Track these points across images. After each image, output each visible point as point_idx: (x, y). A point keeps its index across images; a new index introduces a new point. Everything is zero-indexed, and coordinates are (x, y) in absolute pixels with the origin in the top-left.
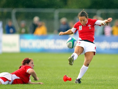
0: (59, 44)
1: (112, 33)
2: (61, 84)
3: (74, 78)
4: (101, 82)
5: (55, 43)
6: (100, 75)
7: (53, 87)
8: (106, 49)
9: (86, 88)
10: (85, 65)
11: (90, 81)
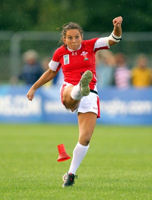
0: (22, 106)
1: (131, 81)
2: (25, 189)
3: (52, 175)
4: (108, 185)
5: (12, 102)
6: (106, 170)
7: (8, 194)
8: (118, 116)
9: (77, 197)
10: (82, 144)
11: (86, 183)
